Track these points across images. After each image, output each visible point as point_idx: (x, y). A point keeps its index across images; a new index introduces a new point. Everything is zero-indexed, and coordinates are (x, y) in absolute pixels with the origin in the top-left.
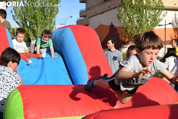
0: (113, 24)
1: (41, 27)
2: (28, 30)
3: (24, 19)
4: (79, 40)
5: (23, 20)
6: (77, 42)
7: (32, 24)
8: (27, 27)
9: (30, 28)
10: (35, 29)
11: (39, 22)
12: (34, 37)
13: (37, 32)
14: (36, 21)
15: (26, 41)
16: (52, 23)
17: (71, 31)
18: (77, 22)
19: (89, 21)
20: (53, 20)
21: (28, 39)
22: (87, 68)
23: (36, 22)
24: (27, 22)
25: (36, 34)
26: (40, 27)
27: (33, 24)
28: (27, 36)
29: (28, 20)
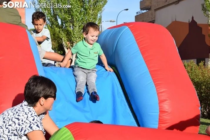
0: (194, 19)
1: (80, 26)
2: (59, 31)
3: (53, 14)
4: (143, 46)
5: (51, 16)
6: (141, 49)
7: (65, 22)
8: (58, 27)
9: (62, 27)
10: (69, 29)
11: (77, 19)
12: (68, 43)
13: (73, 34)
14: (71, 17)
15: (55, 48)
16: (96, 20)
17: (130, 32)
18: (136, 17)
19: (155, 16)
20: (99, 15)
21: (59, 46)
22: (157, 91)
23: (72, 19)
24: (58, 18)
25: (71, 38)
26: (77, 27)
27: (67, 21)
28: (58, 41)
29: (58, 16)
